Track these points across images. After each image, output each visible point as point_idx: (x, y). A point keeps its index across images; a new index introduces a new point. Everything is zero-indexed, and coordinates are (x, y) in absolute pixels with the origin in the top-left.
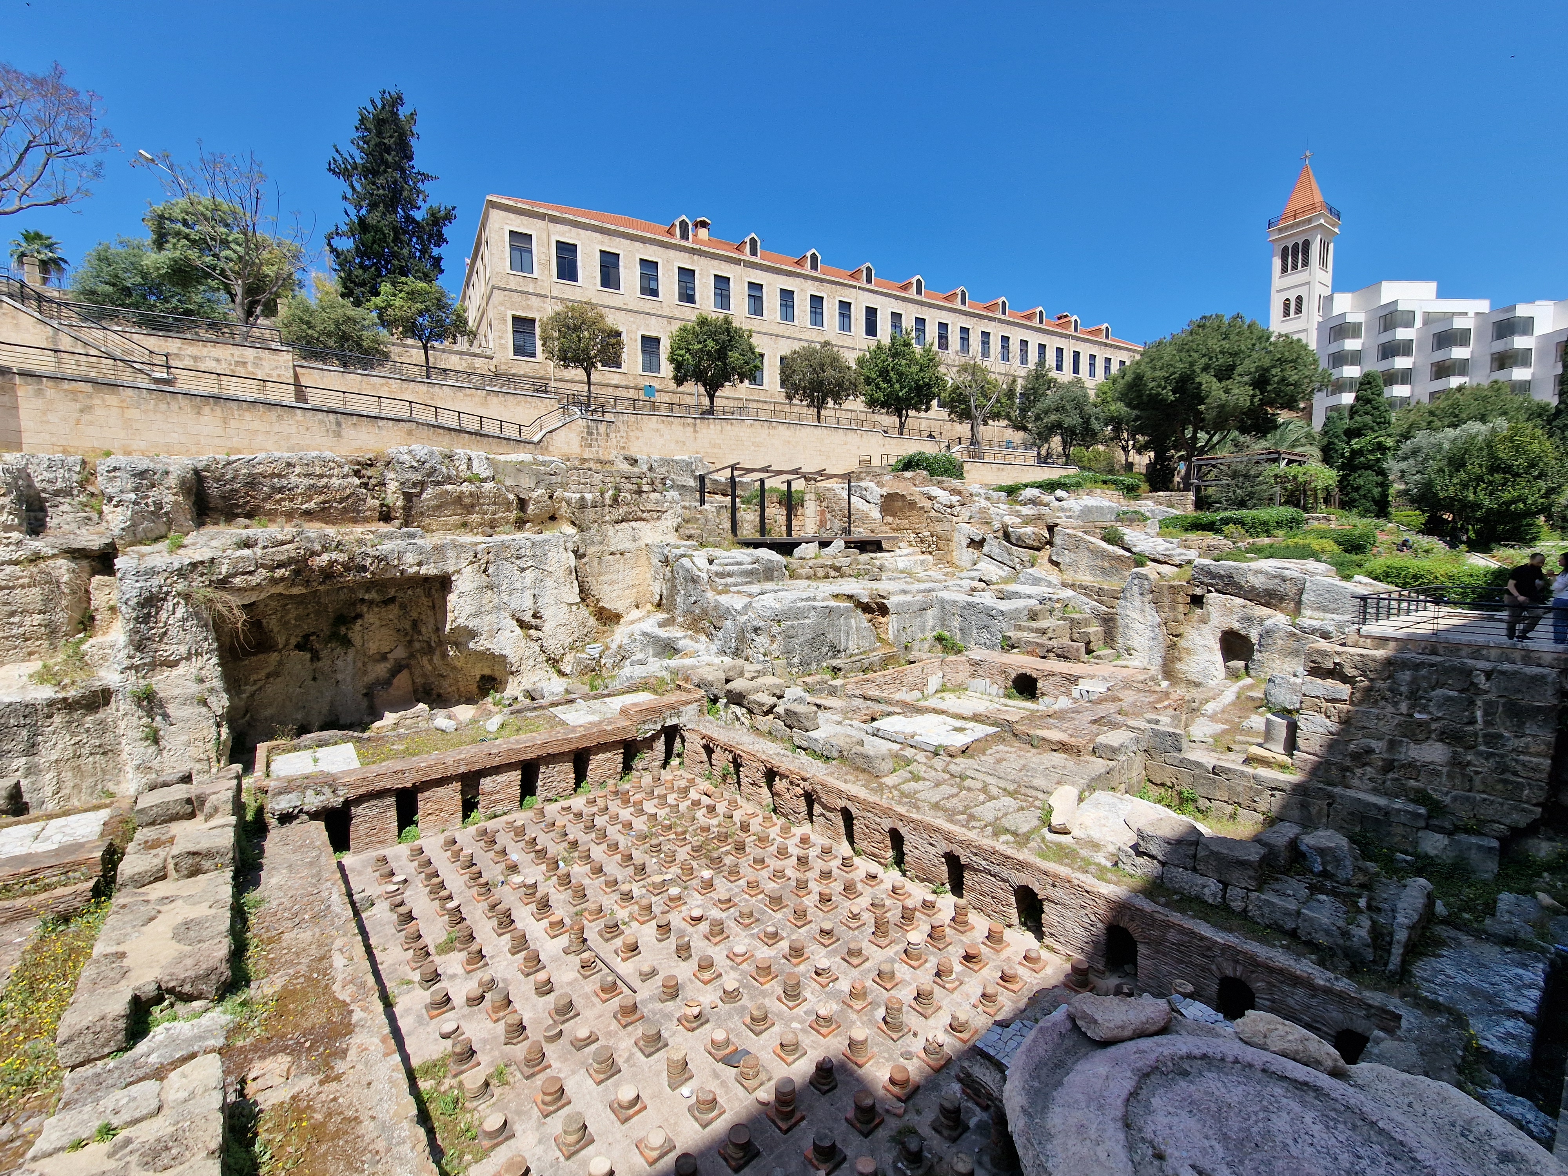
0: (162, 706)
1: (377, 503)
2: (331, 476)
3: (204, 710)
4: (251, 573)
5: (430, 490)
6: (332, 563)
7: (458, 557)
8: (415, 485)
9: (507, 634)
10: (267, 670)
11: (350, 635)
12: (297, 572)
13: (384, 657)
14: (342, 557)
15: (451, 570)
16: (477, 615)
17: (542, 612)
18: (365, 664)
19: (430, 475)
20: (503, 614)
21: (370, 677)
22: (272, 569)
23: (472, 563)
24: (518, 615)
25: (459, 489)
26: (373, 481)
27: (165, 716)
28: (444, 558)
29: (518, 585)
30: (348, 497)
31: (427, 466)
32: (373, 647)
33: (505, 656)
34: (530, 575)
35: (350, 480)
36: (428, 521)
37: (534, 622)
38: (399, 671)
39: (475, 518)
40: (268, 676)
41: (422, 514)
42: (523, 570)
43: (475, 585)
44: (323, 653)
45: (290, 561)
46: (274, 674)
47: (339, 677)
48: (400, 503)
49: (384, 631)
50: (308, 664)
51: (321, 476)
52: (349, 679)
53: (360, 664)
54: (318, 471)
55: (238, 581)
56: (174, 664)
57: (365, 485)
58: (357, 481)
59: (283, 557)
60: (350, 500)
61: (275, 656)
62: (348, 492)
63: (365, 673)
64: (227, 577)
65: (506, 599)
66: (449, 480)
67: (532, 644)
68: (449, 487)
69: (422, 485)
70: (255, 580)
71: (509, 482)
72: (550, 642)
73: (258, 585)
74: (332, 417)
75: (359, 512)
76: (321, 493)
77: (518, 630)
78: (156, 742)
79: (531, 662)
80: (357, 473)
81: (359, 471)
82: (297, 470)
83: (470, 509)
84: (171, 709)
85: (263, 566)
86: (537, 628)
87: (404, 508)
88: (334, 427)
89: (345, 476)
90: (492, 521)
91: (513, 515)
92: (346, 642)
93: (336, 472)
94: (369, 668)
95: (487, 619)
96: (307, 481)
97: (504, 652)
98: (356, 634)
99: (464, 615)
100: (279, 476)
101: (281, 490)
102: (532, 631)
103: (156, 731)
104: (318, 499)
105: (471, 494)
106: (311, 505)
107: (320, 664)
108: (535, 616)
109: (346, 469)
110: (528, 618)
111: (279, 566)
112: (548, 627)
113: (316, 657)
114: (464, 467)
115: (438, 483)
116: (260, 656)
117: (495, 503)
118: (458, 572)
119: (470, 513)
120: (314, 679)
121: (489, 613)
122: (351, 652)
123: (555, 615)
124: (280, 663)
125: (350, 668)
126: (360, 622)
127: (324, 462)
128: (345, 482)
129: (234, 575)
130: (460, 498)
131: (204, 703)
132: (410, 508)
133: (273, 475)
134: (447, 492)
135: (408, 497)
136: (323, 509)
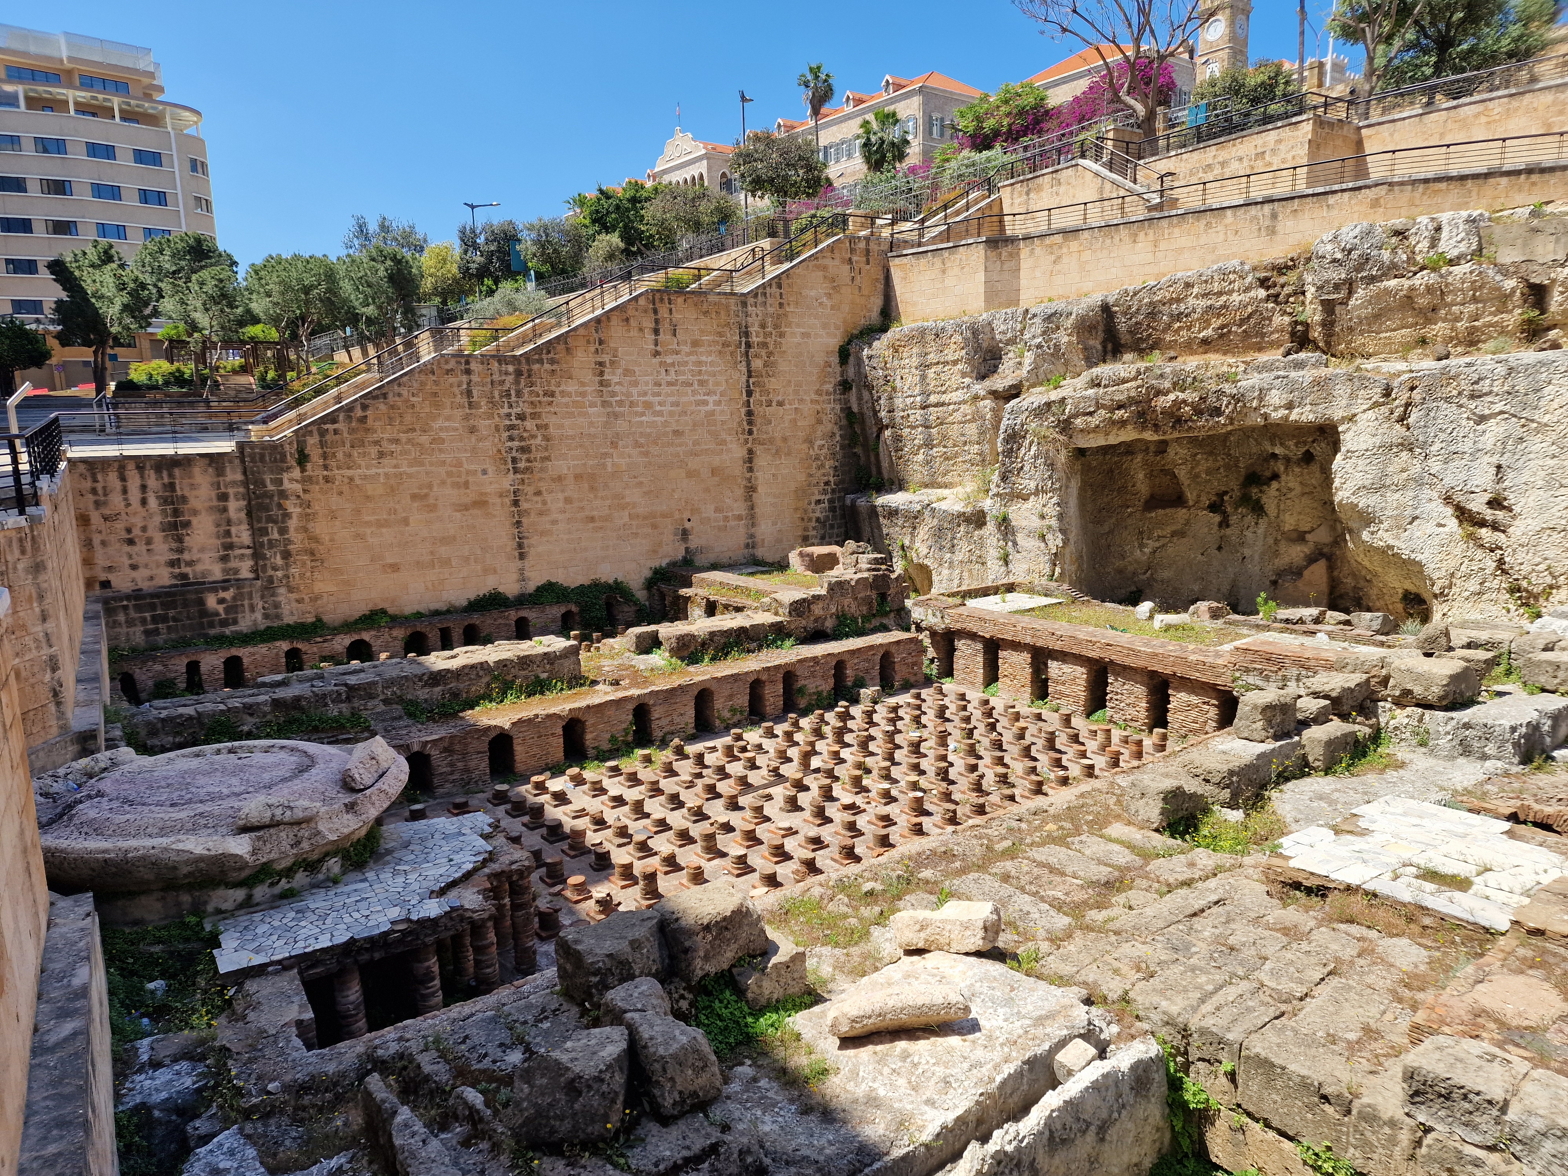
0: (1013, 534)
1: (1287, 319)
2: (1230, 292)
3: (1043, 545)
4: (1091, 414)
5: (1361, 292)
6: (1178, 404)
7: (1352, 396)
8: (1337, 287)
9: (1430, 528)
10: (1174, 528)
11: (1264, 500)
12: (1141, 414)
13: (1300, 537)
14: (1191, 396)
15: (1337, 414)
16: (1378, 487)
17: (1512, 498)
18: (1276, 542)
19: (1359, 268)
20: (1427, 493)
21: (1281, 562)
22: (1112, 411)
23: (1377, 405)
24: (1458, 498)
25: (1410, 283)
26: (1287, 290)
27: (1015, 544)
28: (1329, 398)
29: (1467, 446)
30: (1250, 316)
31: (1355, 255)
32: (1289, 522)
33: (1419, 564)
34: (1494, 430)
35: (1252, 294)
36: (1360, 340)
37: (1489, 514)
38: (1316, 560)
39: (1440, 328)
40: (1174, 534)
41: (1351, 329)
42: (1482, 419)
43: (1378, 441)
44: (1233, 519)
45: (1131, 401)
46: (1180, 534)
47: (1247, 552)
48: (1317, 318)
49: (1306, 500)
50: (1216, 528)
51: (1220, 294)
52: (1257, 557)
53: (1271, 541)
54: (1216, 287)
55: (1079, 422)
56: (1026, 499)
57: (1275, 298)
58: (1262, 293)
59: (1122, 397)
60: (1252, 321)
61: (1181, 514)
62: (1250, 310)
63: (1276, 554)
64: (1069, 418)
65: (1435, 466)
66: (1392, 270)
67: (1479, 554)
68: (1393, 283)
69: (1350, 286)
70: (1094, 421)
71: (1508, 256)
72: (1521, 556)
73: (1097, 427)
74: (1267, 208)
75: (1263, 335)
76: (1219, 316)
77: (1453, 524)
78: (1007, 564)
79: (1473, 585)
80: (1263, 283)
81: (1267, 279)
82: (1195, 290)
83: (1430, 314)
84: (1020, 538)
85: (1104, 407)
86: (1495, 527)
87: (1324, 324)
88: (1268, 223)
89: (1248, 289)
90: (1471, 331)
91: (1515, 317)
92: (1258, 509)
93: (1236, 285)
94: (1283, 546)
95: (1393, 498)
96: (1204, 303)
97: (1419, 557)
98: (1270, 496)
99: (1351, 485)
100: (1178, 300)
101: (1179, 317)
102: (1484, 532)
103: (1007, 555)
104: (1216, 323)
105: (1429, 289)
106: (1208, 332)
107: (1228, 531)
108: (1495, 503)
109: (1249, 279)
110: (1478, 505)
111: (1119, 407)
112: (1519, 530)
113: (1224, 523)
114: (1424, 245)
115: (1372, 279)
116: (1168, 511)
117: (1475, 300)
118: (1351, 419)
119: (1429, 321)
120: (1219, 548)
121: (1399, 488)
122: (1263, 523)
123: (1543, 508)
124: (1188, 523)
125: (1260, 543)
126: (1275, 485)
127: (1224, 274)
128: (1245, 297)
129: (1076, 416)
130: (1409, 299)
131: (1043, 537)
132: (1332, 323)
133: (1171, 301)
134: (1387, 291)
135: (1328, 307)
136: (1222, 336)
